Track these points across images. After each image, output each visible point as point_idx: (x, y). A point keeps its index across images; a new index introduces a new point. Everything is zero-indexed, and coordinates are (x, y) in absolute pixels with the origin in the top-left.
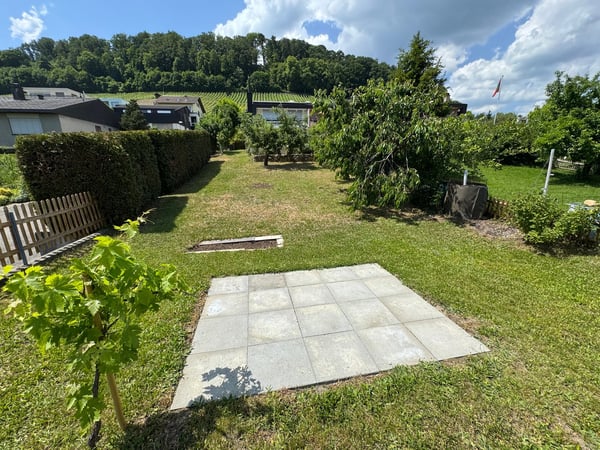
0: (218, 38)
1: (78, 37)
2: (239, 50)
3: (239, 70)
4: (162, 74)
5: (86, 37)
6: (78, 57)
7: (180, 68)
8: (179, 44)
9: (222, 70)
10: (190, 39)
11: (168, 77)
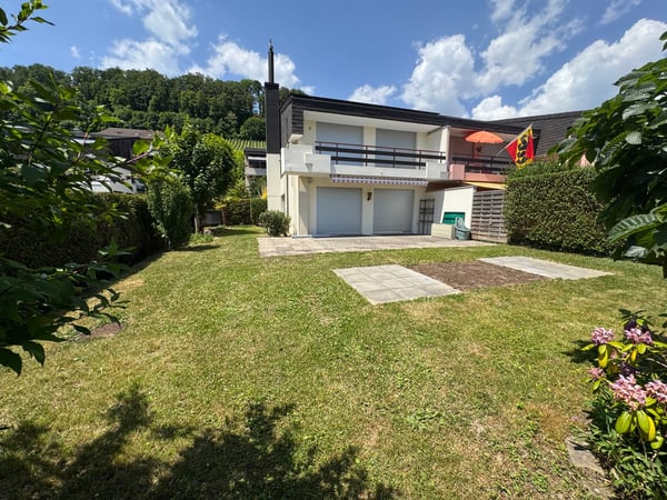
0: (207, 79)
1: (27, 66)
2: (232, 94)
3: (231, 115)
4: (133, 113)
5: (38, 67)
6: (20, 87)
7: (158, 108)
8: (159, 83)
9: (211, 113)
10: (174, 80)
11: (141, 117)
